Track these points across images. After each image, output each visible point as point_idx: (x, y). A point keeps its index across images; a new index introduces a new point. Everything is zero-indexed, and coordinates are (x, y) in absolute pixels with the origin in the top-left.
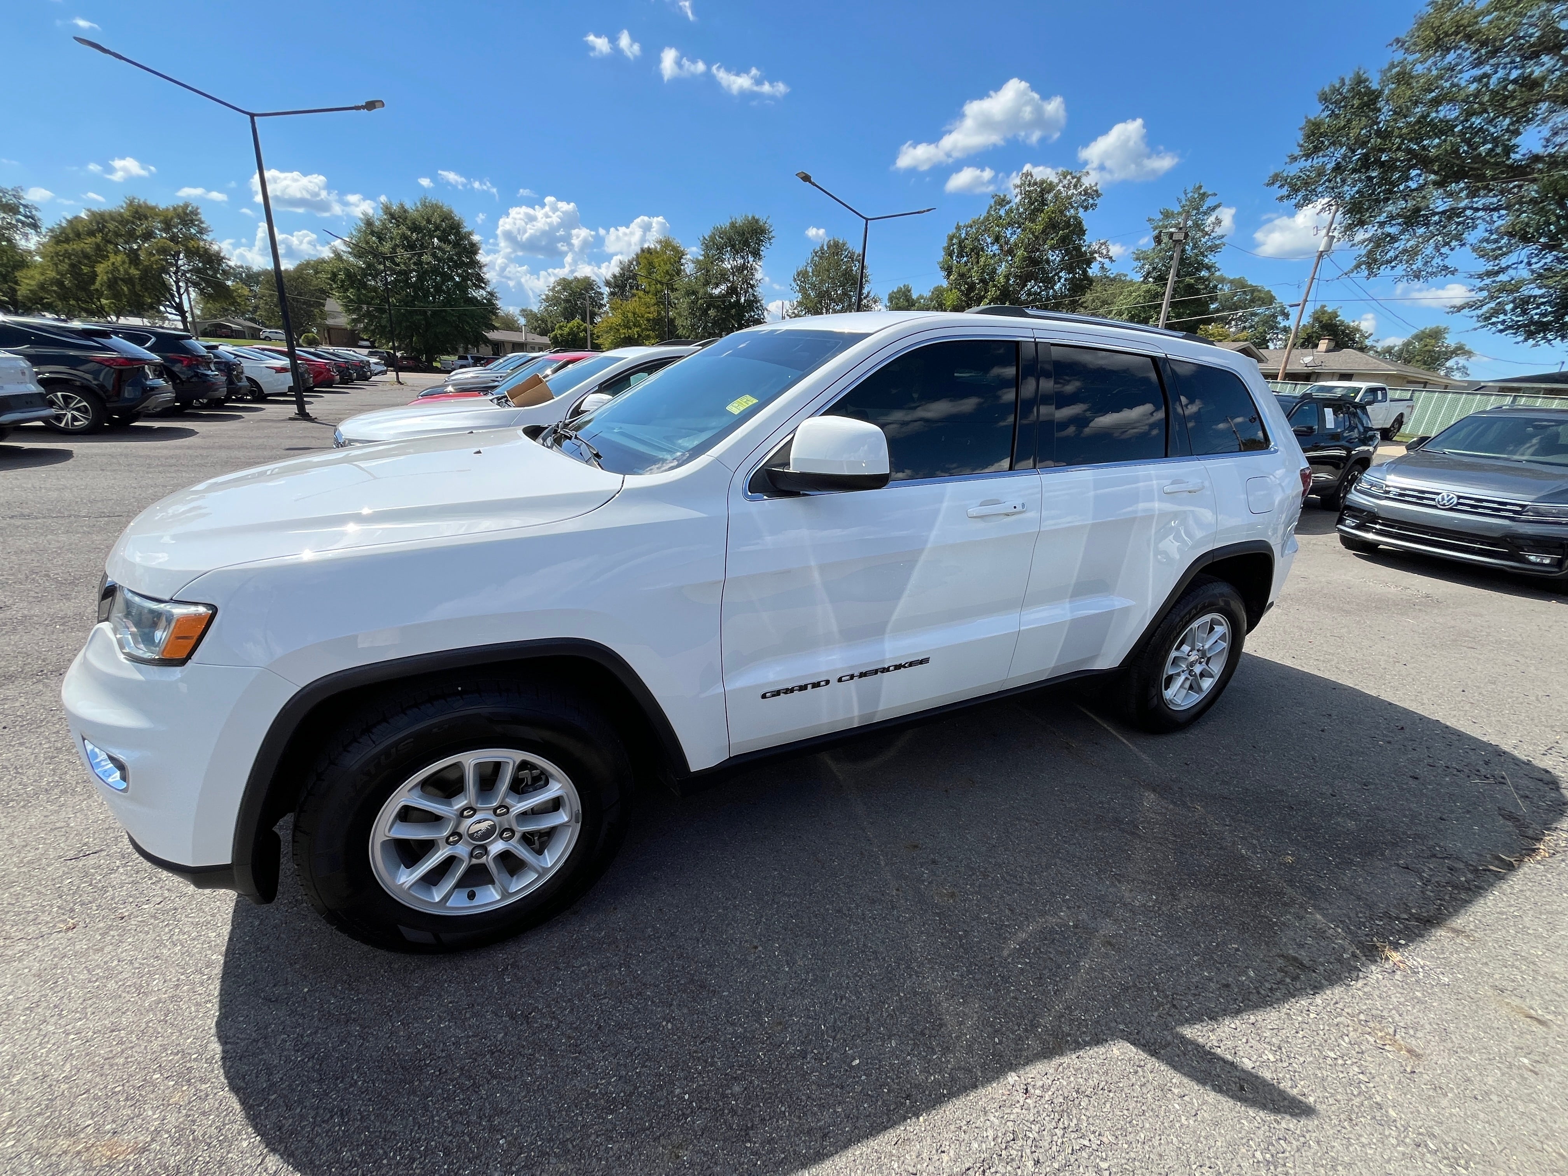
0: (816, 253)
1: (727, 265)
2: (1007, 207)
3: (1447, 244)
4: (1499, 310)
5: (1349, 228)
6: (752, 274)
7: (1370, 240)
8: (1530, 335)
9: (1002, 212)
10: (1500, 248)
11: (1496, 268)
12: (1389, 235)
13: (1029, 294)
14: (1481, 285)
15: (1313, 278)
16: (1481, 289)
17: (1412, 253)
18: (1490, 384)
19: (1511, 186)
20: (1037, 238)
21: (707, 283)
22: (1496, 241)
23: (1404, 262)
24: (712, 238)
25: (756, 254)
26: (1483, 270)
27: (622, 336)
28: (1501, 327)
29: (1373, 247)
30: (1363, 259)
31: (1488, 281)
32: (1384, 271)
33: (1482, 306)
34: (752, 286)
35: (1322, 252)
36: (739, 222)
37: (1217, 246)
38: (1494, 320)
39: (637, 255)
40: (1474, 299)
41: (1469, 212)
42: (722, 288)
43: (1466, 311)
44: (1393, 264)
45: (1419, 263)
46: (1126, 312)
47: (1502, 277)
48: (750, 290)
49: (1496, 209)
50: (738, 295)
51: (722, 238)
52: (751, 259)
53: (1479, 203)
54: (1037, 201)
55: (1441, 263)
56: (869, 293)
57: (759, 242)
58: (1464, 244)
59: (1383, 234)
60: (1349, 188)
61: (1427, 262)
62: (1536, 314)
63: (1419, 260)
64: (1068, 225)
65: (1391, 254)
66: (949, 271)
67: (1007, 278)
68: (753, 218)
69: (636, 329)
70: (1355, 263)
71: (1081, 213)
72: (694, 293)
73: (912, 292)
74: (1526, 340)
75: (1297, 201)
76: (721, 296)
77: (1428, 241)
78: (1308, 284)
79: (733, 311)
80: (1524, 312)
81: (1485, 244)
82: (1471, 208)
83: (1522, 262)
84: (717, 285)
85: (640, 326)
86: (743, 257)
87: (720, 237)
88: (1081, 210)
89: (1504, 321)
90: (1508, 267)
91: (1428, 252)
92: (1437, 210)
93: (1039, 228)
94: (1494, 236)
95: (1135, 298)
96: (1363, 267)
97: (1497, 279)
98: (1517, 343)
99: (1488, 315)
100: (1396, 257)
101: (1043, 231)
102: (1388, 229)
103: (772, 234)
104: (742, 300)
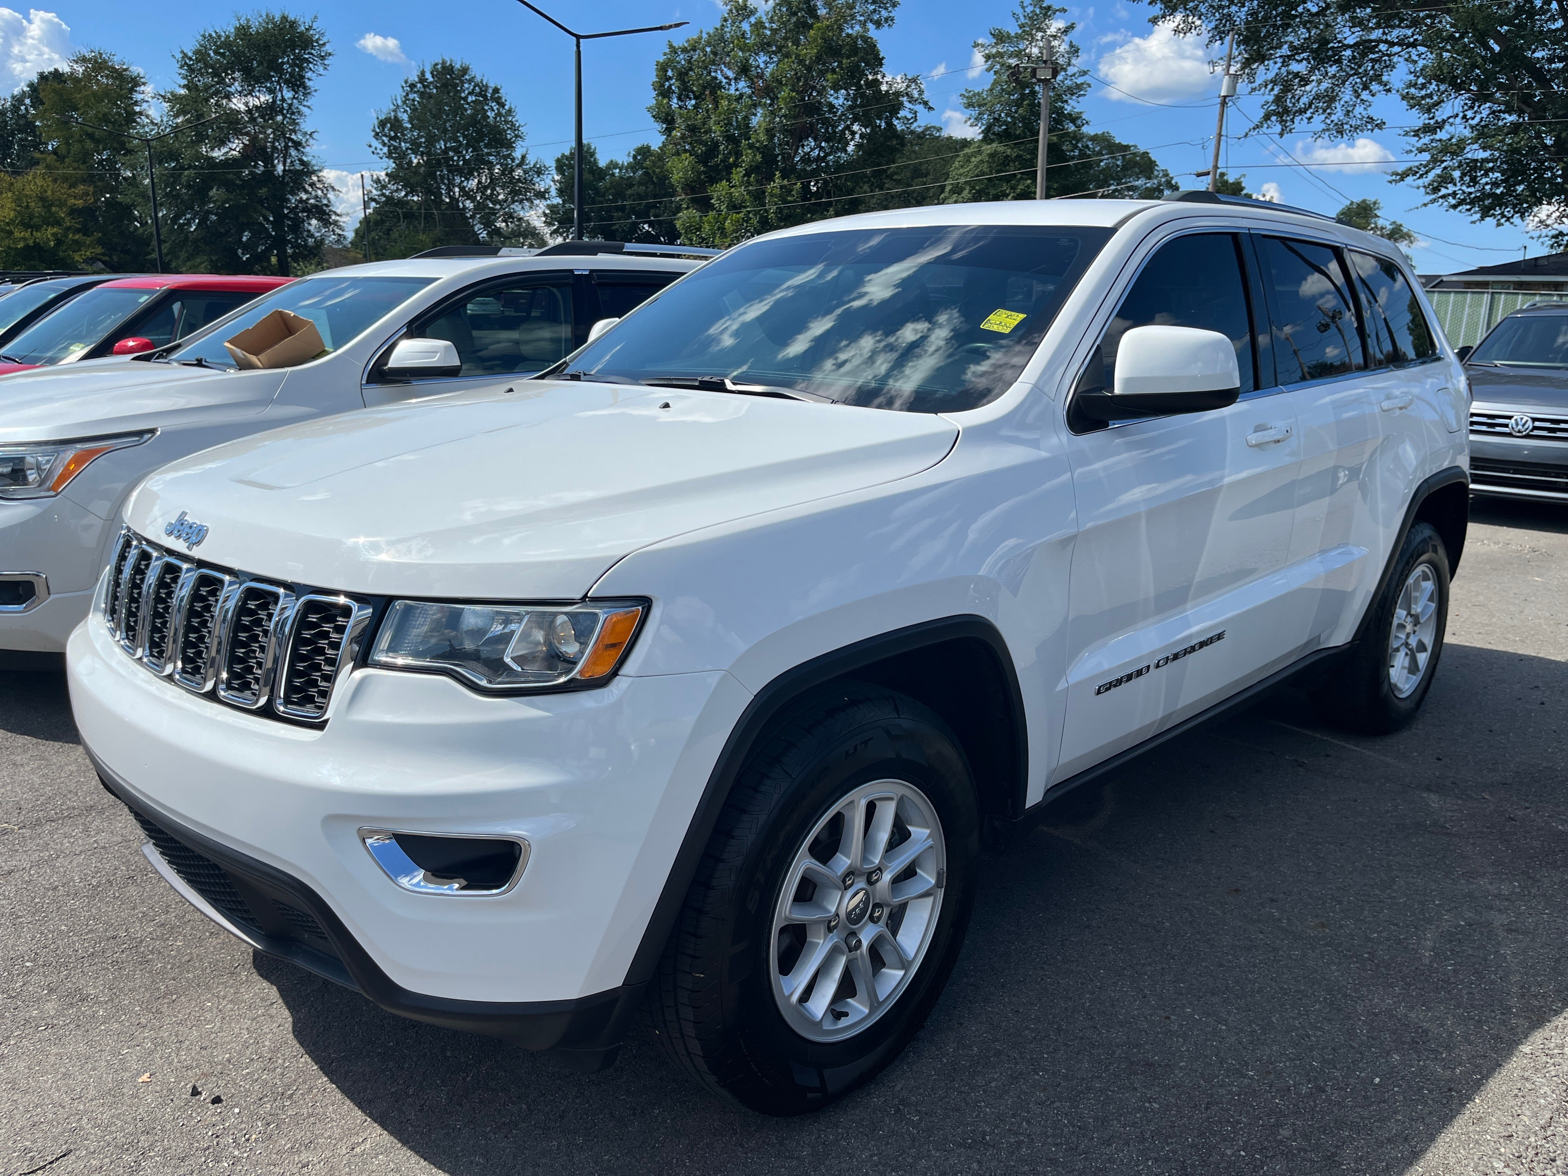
0: (412, 86)
1: (238, 104)
2: (753, 20)
3: (1366, 87)
4: (1445, 179)
5: (1247, 63)
6: (294, 122)
7: (1274, 82)
8: (1486, 213)
9: (746, 26)
10: (1430, 96)
11: (1432, 122)
12: (1297, 75)
13: (806, 159)
14: (1419, 145)
15: (1220, 135)
16: (1421, 151)
17: (1329, 99)
18: (1454, 278)
19: (1421, 14)
20: (809, 69)
21: (201, 138)
22: (1424, 86)
23: (1321, 111)
24: (201, 55)
25: (298, 84)
26: (1419, 124)
27: (21, 245)
28: (1453, 202)
29: (1282, 91)
30: (1272, 108)
31: (1426, 139)
32: (1300, 123)
33: (1427, 173)
34: (297, 145)
35: (1225, 97)
36: (255, 25)
37: (1079, 87)
38: (1443, 191)
39: (31, 85)
40: (1417, 164)
41: (1383, 47)
42: (235, 147)
43: (1410, 179)
44: (1308, 114)
45: (1338, 115)
46: (968, 188)
47: (1442, 135)
48: (293, 152)
49: (1414, 45)
50: (268, 160)
51: (223, 55)
52: (288, 94)
53: (1395, 35)
54: (800, 10)
55: (1364, 113)
56: (523, 157)
57: (300, 63)
58: (1389, 90)
59: (1288, 73)
60: (1237, 9)
61: (1348, 111)
62: (1487, 184)
63: (1339, 109)
64: (854, 50)
65: (1304, 100)
66: (667, 119)
67: (770, 133)
68: (284, 18)
69: (51, 231)
70: (1261, 113)
71: (873, 32)
72: (173, 155)
73: (597, 156)
74: (1482, 218)
75: (1176, 24)
76: (229, 163)
77: (1343, 83)
78: (1214, 142)
79: (263, 191)
80: (1474, 181)
81: (1412, 90)
82: (1386, 42)
83: (1457, 115)
84: (222, 143)
85: (58, 223)
86: (271, 91)
87: (216, 52)
88: (870, 26)
89: (1454, 194)
90: (1444, 121)
91: (1347, 98)
92: (1346, 42)
93: (809, 52)
94: (1421, 80)
95: (977, 166)
96: (1274, 118)
97: (1437, 137)
98: (1473, 222)
99: (1435, 184)
100: (1311, 104)
101: (819, 59)
102: (1295, 67)
103: (328, 48)
104: (280, 168)
